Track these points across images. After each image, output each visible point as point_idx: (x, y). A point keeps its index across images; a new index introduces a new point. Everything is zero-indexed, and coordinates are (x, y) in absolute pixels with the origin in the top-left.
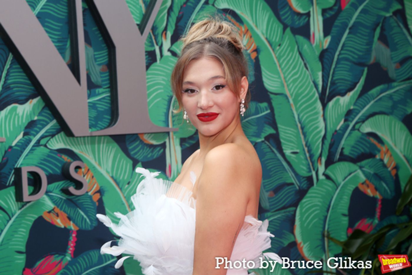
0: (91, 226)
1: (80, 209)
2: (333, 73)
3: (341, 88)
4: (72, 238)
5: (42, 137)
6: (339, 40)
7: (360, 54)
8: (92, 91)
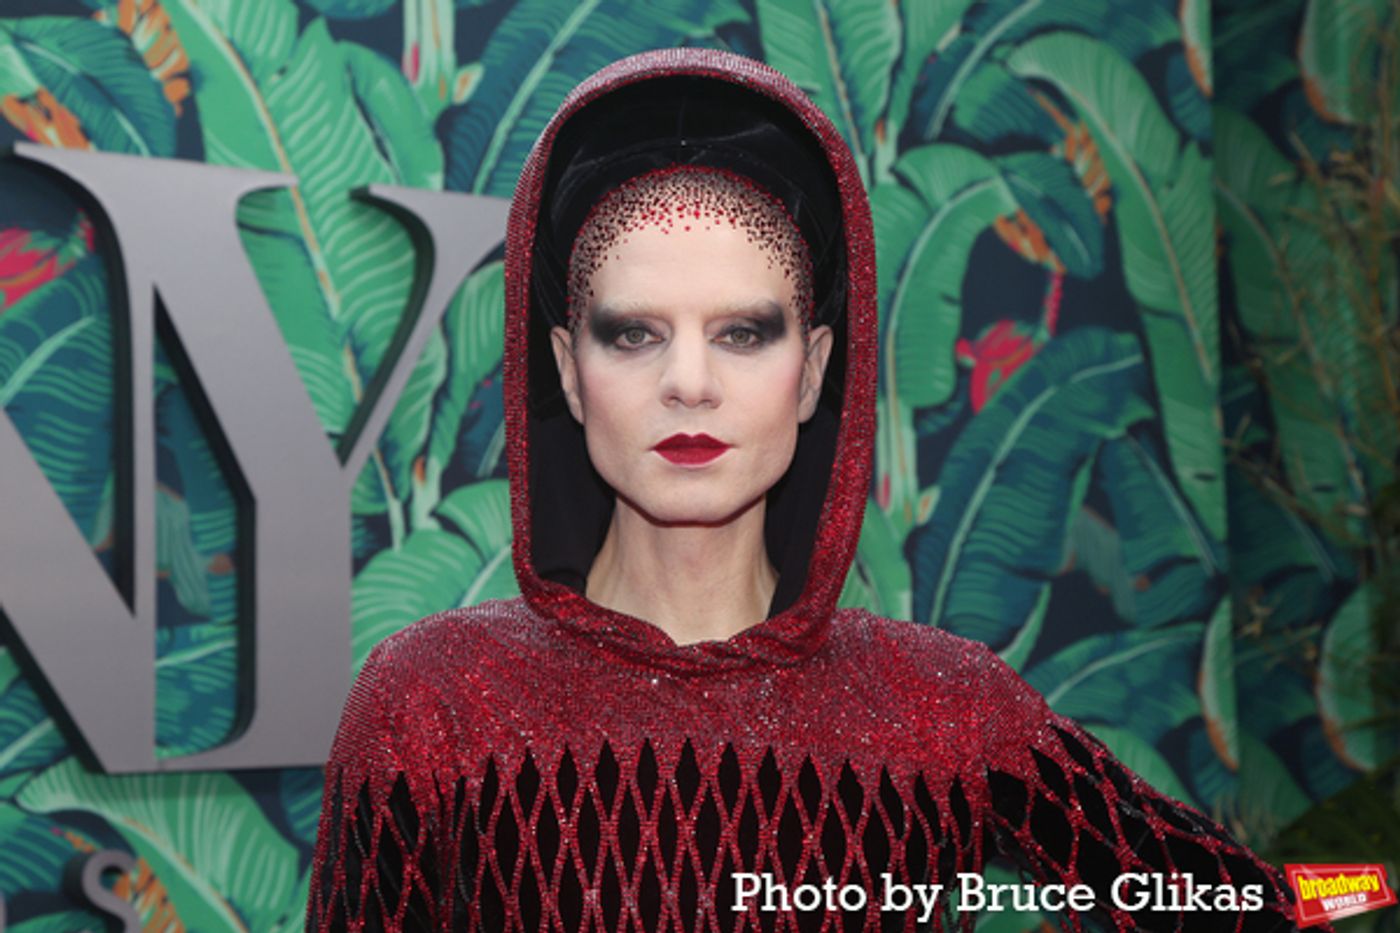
2: (947, 595)
5: (6, 775)
6: (966, 500)
7: (1028, 542)
8: (179, 631)
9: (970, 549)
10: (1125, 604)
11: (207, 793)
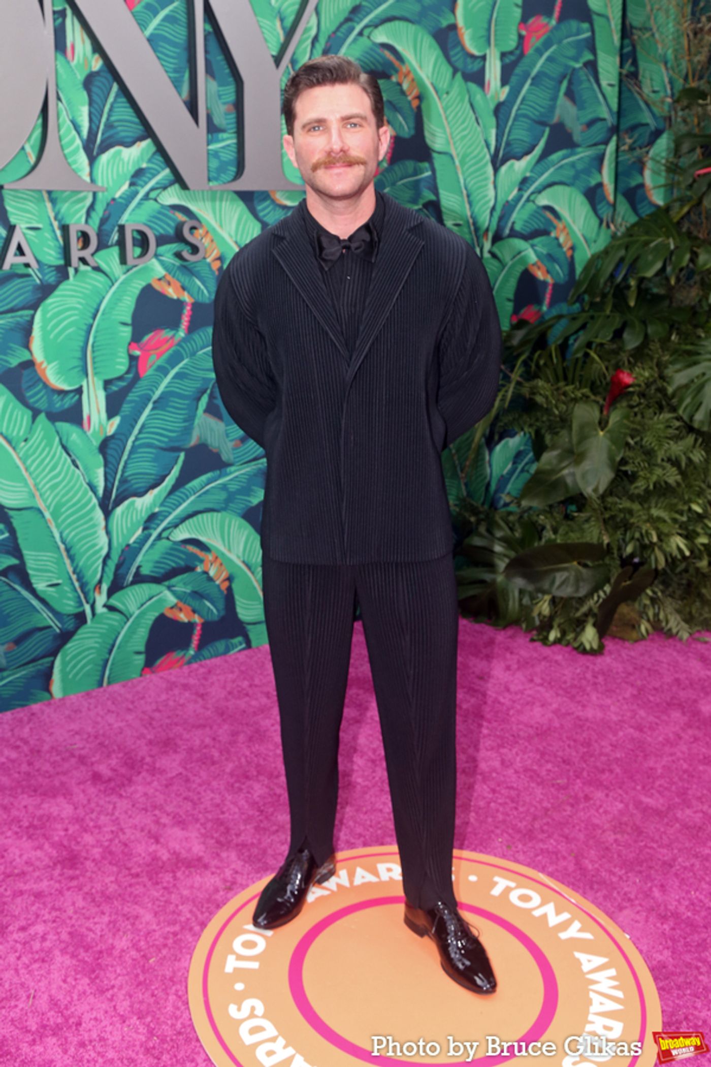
0: (209, 298)
1: (197, 277)
2: (510, 132)
3: (517, 150)
4: (187, 311)
5: (152, 189)
6: (519, 92)
7: (542, 110)
8: (215, 135)
9: (520, 112)
10: (577, 138)
11: (227, 200)
